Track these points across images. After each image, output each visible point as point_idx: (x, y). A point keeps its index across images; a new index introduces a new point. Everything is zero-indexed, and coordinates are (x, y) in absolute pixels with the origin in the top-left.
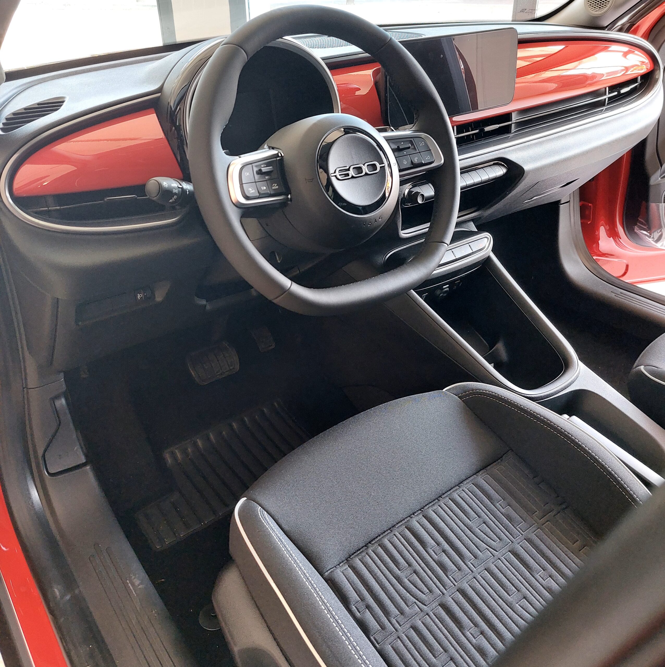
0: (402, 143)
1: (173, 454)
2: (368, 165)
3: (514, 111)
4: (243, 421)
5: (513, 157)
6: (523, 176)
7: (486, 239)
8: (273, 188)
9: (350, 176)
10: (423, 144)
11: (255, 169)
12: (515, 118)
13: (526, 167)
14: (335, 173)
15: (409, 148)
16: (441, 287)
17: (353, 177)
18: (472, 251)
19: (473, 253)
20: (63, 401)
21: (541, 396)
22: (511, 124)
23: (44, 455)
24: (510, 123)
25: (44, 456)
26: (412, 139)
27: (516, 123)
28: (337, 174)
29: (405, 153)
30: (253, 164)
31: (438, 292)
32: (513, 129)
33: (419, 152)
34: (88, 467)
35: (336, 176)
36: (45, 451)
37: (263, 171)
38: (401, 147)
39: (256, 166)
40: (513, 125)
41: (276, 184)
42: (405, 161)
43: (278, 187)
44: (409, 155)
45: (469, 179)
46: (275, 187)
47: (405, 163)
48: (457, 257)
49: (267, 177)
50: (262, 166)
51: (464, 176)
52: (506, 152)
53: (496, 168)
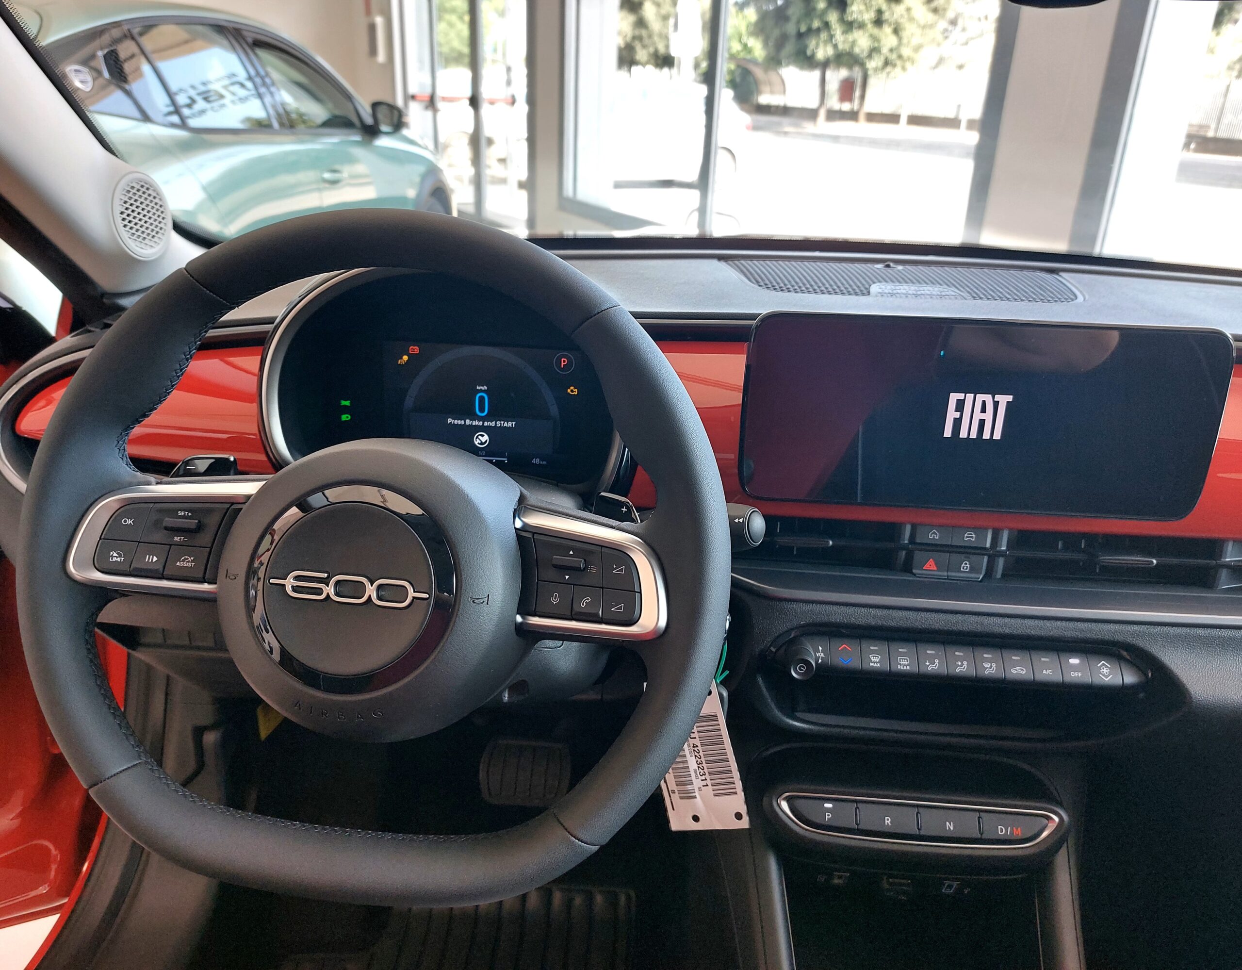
0: (571, 553)
2: (381, 585)
8: (178, 564)
9: (324, 596)
10: (621, 570)
11: (155, 517)
14: (285, 578)
17: (328, 599)
18: (978, 836)
19: (980, 840)
22: (1218, 567)
24: (1214, 563)
26: (599, 551)
27: (1235, 568)
28: (290, 582)
29: (567, 577)
30: (156, 505)
32: (1225, 581)
33: (603, 588)
35: (283, 586)
37: (171, 524)
39: (161, 511)
40: (1224, 573)
41: (192, 558)
42: (556, 595)
43: (193, 564)
44: (574, 585)
45: (991, 666)
46: (186, 562)
47: (555, 601)
48: (922, 833)
49: (177, 539)
50: (179, 512)
51: (983, 654)
52: (1150, 635)
53: (1103, 665)
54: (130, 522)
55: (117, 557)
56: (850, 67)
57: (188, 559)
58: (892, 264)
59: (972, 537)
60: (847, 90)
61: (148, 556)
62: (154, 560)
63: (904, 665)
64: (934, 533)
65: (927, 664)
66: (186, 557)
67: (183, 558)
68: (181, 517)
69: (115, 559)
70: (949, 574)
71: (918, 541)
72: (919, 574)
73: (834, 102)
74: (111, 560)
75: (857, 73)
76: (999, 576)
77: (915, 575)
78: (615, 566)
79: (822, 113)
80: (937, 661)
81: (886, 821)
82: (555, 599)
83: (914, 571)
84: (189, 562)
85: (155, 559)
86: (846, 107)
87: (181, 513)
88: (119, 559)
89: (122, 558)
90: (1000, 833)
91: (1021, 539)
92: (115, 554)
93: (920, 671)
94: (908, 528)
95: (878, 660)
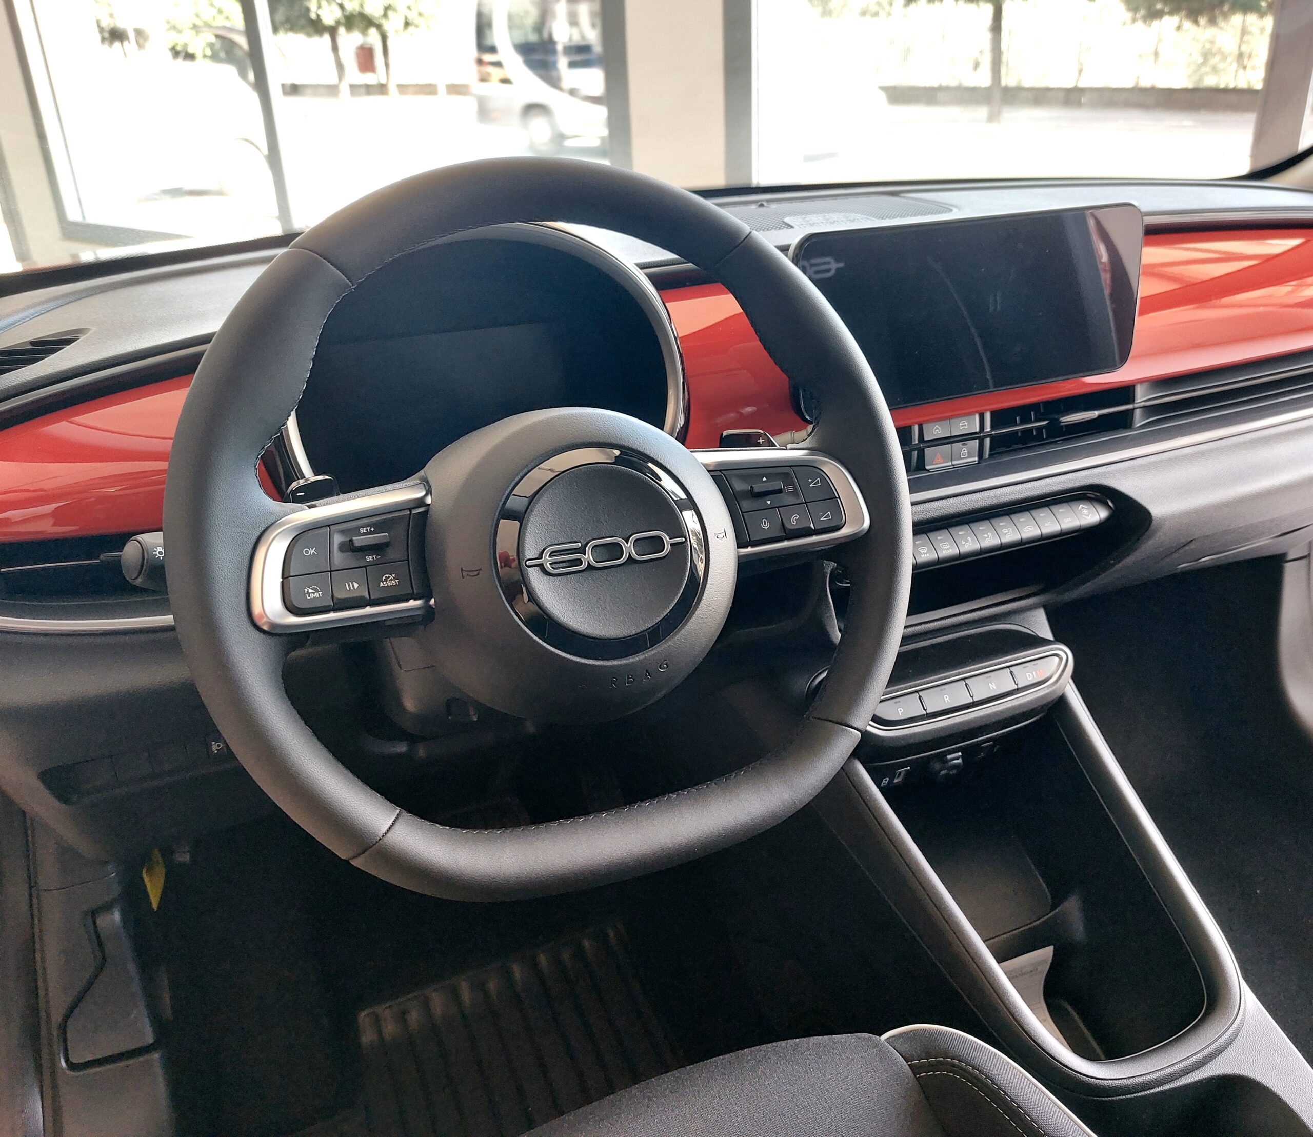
0: (765, 479)
1: (377, 1021)
2: (636, 540)
3: (1141, 381)
4: (535, 965)
5: (1127, 485)
6: (1147, 530)
7: (1056, 659)
8: (382, 584)
9: (584, 565)
10: (817, 482)
11: (338, 539)
12: (1142, 396)
13: (1156, 511)
14: (540, 556)
15: (780, 491)
16: (942, 757)
17: (590, 567)
18: (1016, 687)
19: (1018, 690)
20: (117, 916)
21: (1127, 1086)
22: (1133, 409)
23: (65, 1026)
24: (1130, 407)
25: (63, 1028)
26: (790, 471)
27: (1144, 407)
28: (547, 560)
29: (769, 502)
30: (333, 528)
31: (937, 766)
32: (1139, 420)
33: (806, 503)
34: (156, 1056)
35: (541, 566)
36: (66, 1018)
37: (357, 544)
38: (756, 490)
39: (342, 532)
40: (1138, 413)
41: (394, 575)
42: (765, 521)
43: (397, 581)
44: (778, 507)
45: (1009, 531)
46: (390, 581)
47: (766, 526)
48: (976, 699)
49: (369, 559)
50: (361, 529)
51: (999, 523)
52: (1109, 473)
53: (1083, 507)
54: (312, 551)
55: (314, 593)
56: (364, 32)
57: (389, 577)
58: (765, 204)
59: (965, 425)
60: (366, 59)
61: (346, 584)
62: (356, 587)
63: (947, 549)
64: (937, 428)
65: (964, 543)
66: (387, 576)
67: (384, 578)
68: (364, 534)
69: (312, 596)
70: (954, 463)
71: (926, 439)
72: (932, 469)
73: (354, 75)
74: (308, 598)
75: (373, 37)
76: (987, 457)
77: (928, 471)
78: (810, 480)
79: (344, 88)
80: (969, 539)
81: (946, 699)
82: (765, 524)
83: (927, 468)
84: (391, 580)
85: (356, 585)
86: (370, 79)
87: (363, 530)
88: (316, 595)
89: (320, 593)
90: (1029, 679)
91: (1000, 417)
92: (310, 591)
93: (940, 556)
94: (916, 428)
95: (926, 551)
